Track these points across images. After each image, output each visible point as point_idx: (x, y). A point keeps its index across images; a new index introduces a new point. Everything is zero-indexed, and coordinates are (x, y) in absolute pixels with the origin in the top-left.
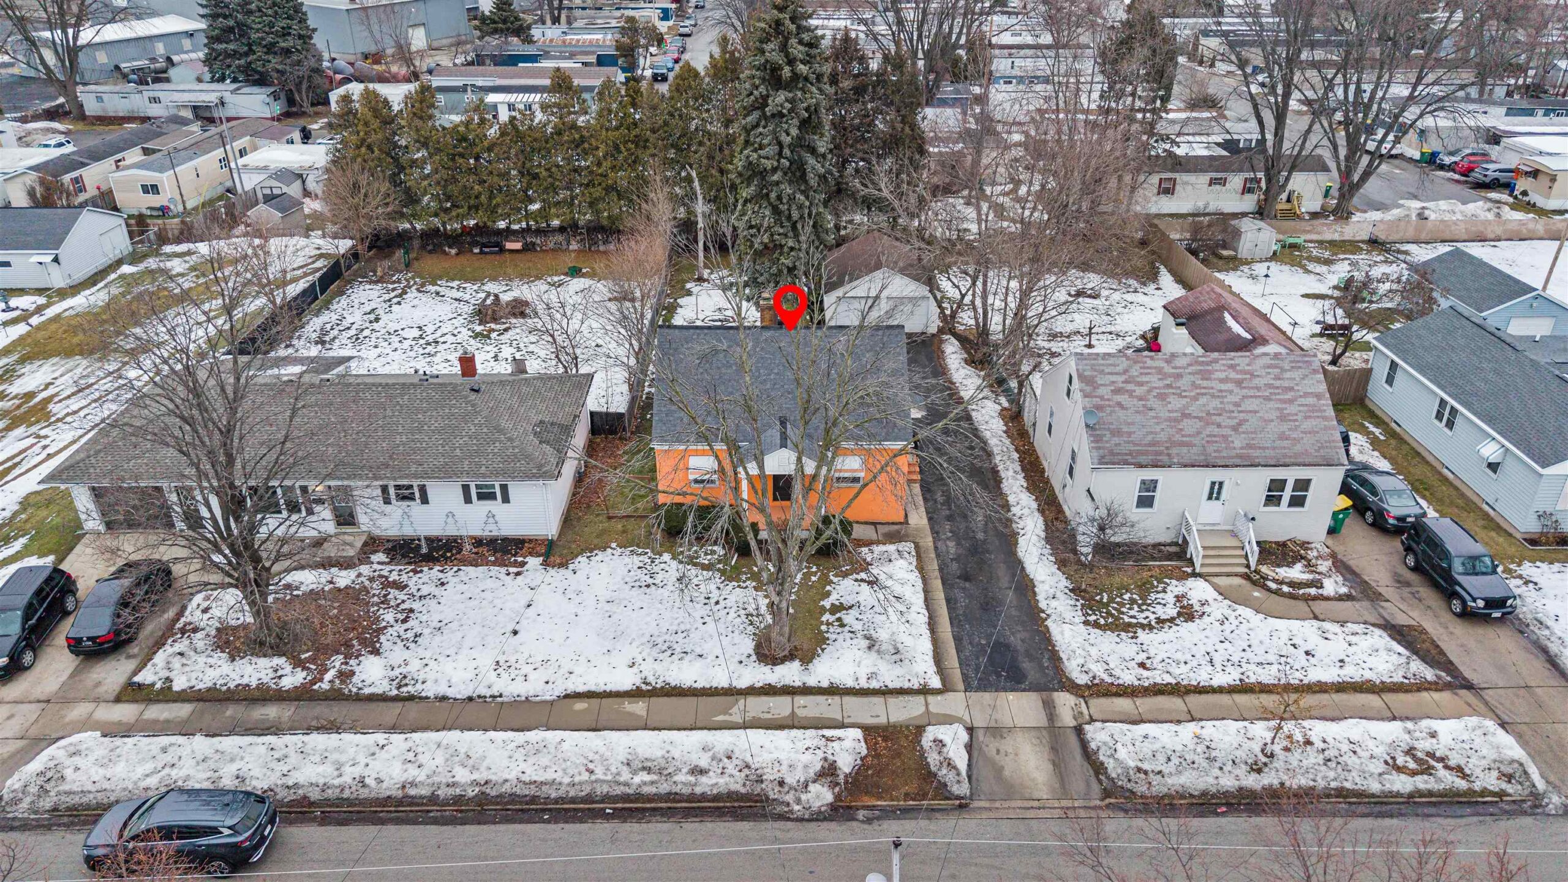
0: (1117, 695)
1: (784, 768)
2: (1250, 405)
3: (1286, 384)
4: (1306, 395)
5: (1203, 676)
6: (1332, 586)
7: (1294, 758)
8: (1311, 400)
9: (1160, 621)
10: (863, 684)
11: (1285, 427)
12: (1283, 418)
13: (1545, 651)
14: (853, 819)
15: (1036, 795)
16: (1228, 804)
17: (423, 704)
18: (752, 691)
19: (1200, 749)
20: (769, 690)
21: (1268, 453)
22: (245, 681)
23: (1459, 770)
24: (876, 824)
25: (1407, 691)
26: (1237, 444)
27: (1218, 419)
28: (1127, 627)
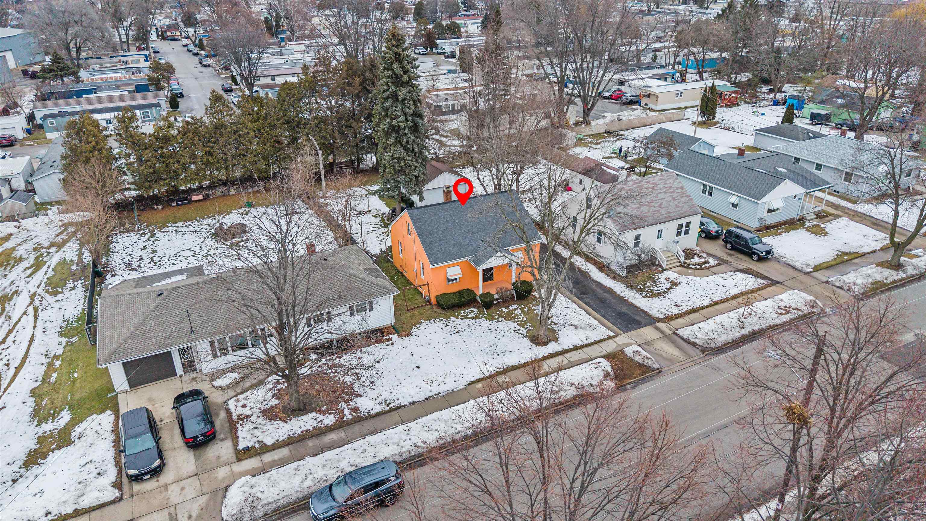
0: (677, 318)
1: (589, 379)
2: (661, 196)
3: (669, 185)
4: (677, 188)
5: (698, 304)
6: (712, 262)
7: (749, 320)
8: (679, 190)
9: (668, 289)
10: (586, 342)
11: (676, 202)
12: (674, 199)
13: (790, 265)
14: (627, 389)
15: (681, 360)
16: (742, 342)
17: (405, 409)
18: (545, 358)
19: (720, 326)
20: (551, 356)
21: (675, 214)
22: (304, 428)
23: (796, 309)
24: (637, 388)
25: (762, 289)
26: (663, 213)
27: (653, 204)
28: (658, 295)
